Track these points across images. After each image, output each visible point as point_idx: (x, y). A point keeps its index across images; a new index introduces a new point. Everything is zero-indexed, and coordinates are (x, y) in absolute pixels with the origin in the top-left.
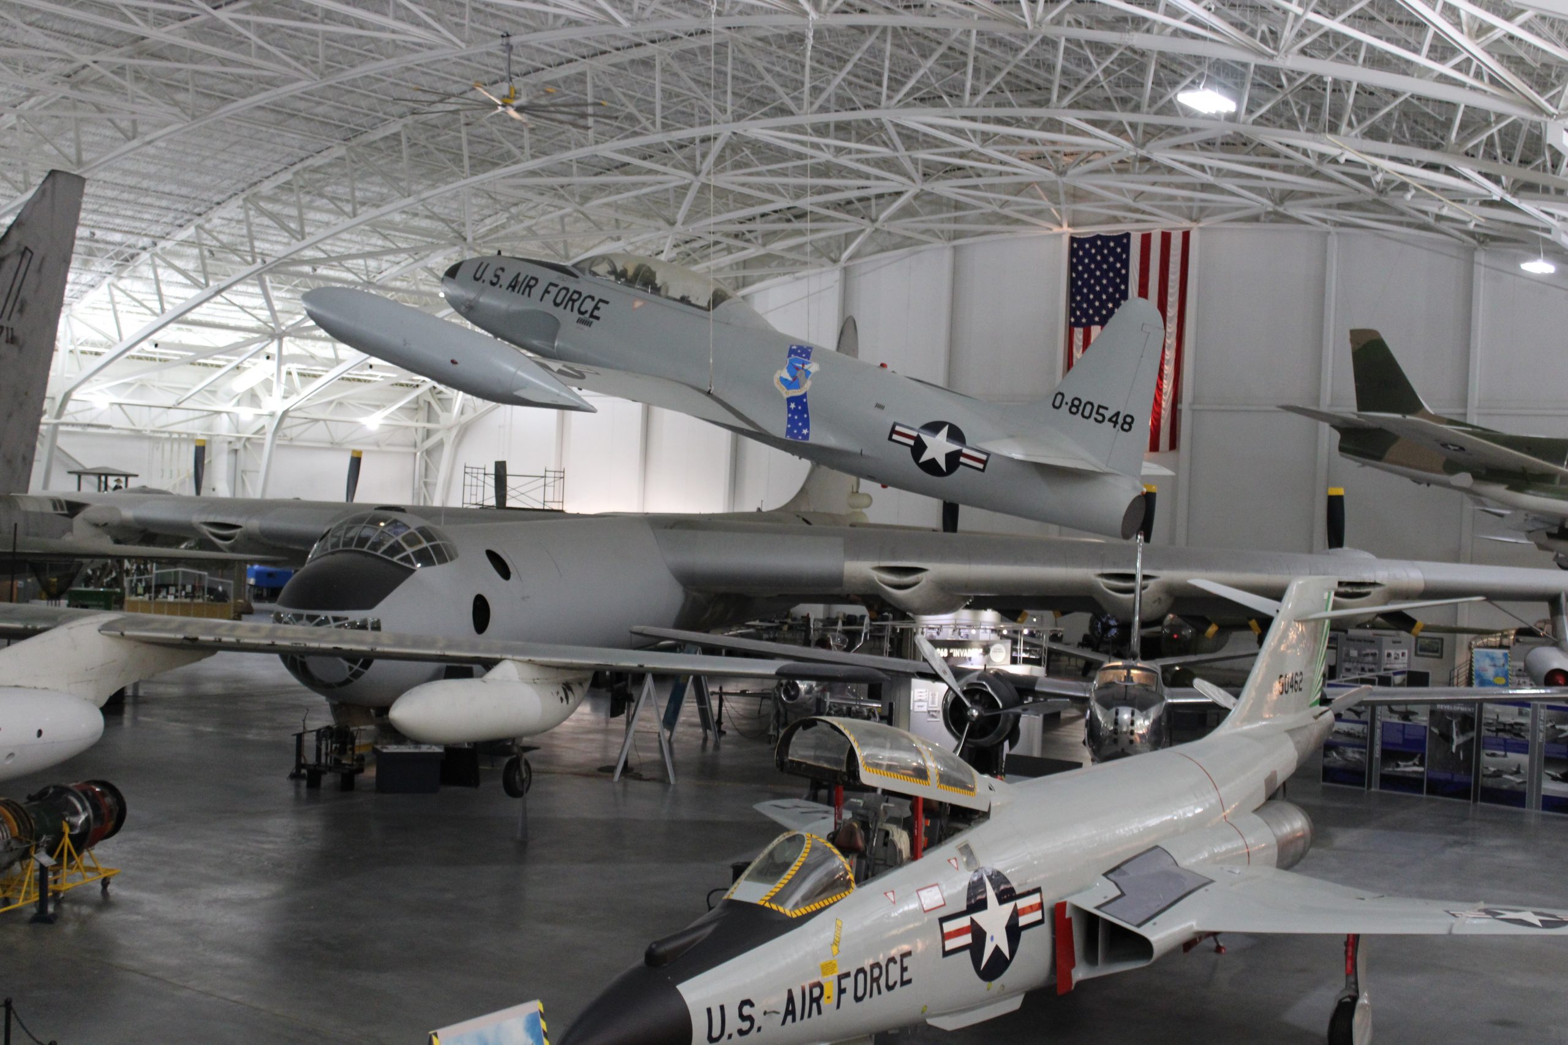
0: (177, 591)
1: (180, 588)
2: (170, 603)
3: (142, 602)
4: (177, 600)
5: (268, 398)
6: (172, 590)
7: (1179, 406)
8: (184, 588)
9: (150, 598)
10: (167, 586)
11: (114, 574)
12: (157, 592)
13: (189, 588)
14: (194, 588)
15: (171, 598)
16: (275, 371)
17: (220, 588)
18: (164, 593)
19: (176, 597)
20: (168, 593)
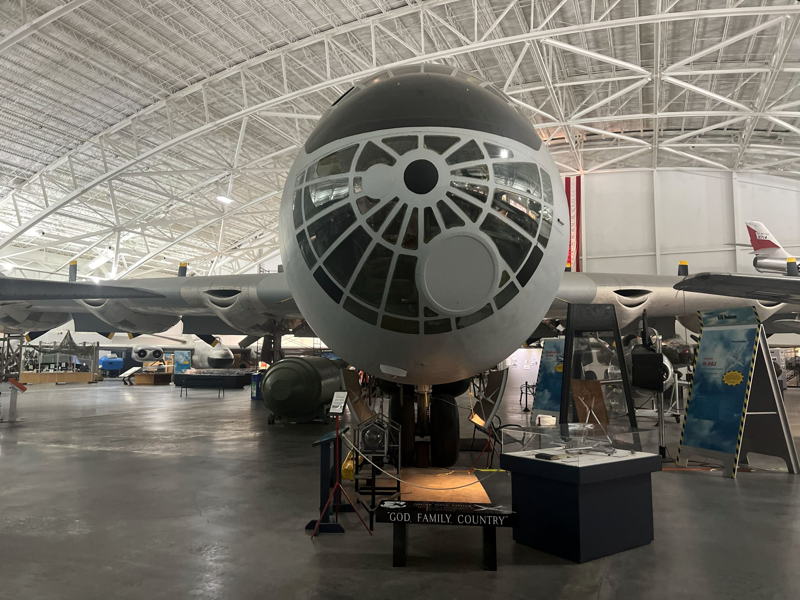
0: (55, 367)
1: (57, 365)
2: (51, 374)
3: (31, 374)
4: (55, 372)
5: (109, 273)
6: (52, 366)
7: (580, 258)
8: (60, 365)
9: (37, 371)
10: (49, 364)
11: (15, 364)
12: (42, 368)
13: (64, 365)
14: (67, 364)
15: (51, 371)
16: (114, 256)
17: (84, 364)
18: (47, 368)
19: (55, 370)
20: (49, 368)
